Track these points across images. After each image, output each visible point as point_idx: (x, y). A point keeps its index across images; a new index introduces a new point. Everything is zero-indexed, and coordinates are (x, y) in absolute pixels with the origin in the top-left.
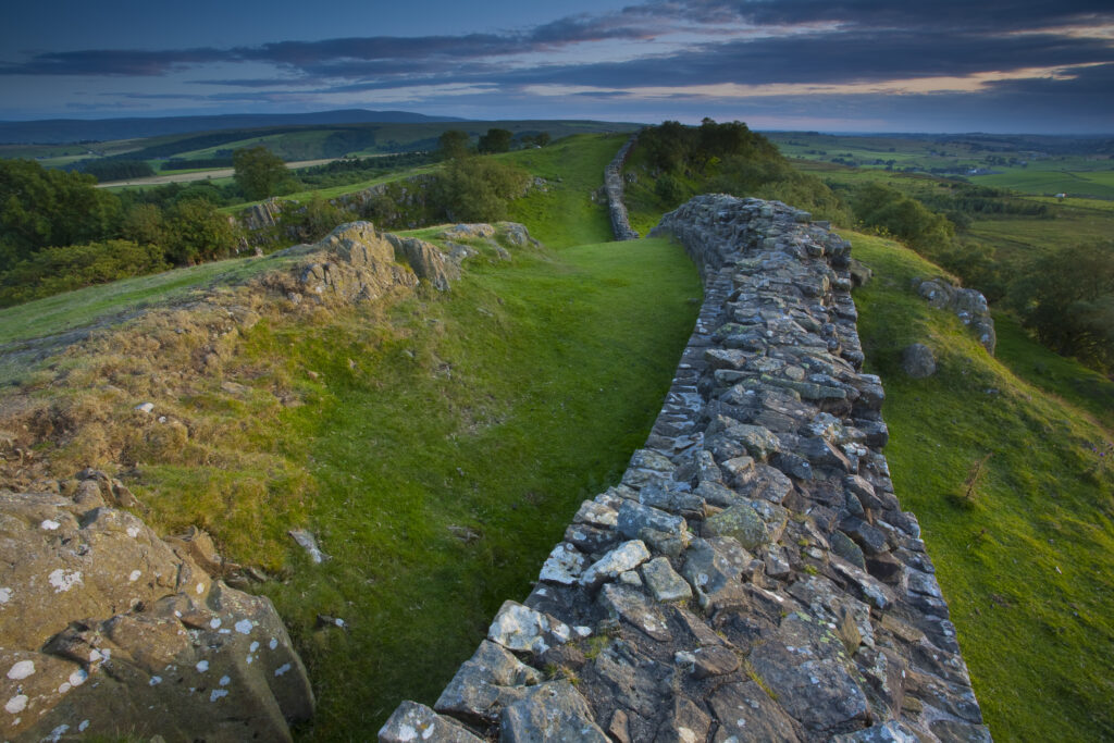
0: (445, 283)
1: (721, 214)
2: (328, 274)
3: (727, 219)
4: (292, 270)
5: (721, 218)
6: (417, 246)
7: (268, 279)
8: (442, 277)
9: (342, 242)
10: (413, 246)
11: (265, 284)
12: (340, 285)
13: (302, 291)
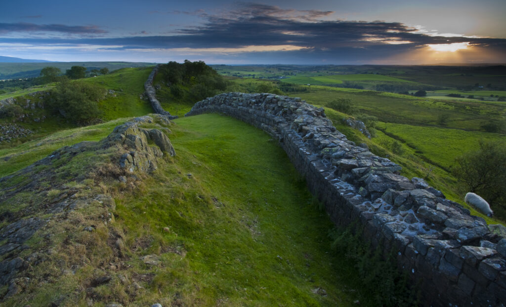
0: (174, 152)
1: (254, 101)
2: (135, 159)
3: (257, 103)
4: (112, 161)
5: (254, 103)
6: (158, 133)
7: (101, 170)
8: (172, 148)
9: (127, 136)
10: (156, 134)
11: (101, 174)
12: (140, 165)
13: (124, 174)
